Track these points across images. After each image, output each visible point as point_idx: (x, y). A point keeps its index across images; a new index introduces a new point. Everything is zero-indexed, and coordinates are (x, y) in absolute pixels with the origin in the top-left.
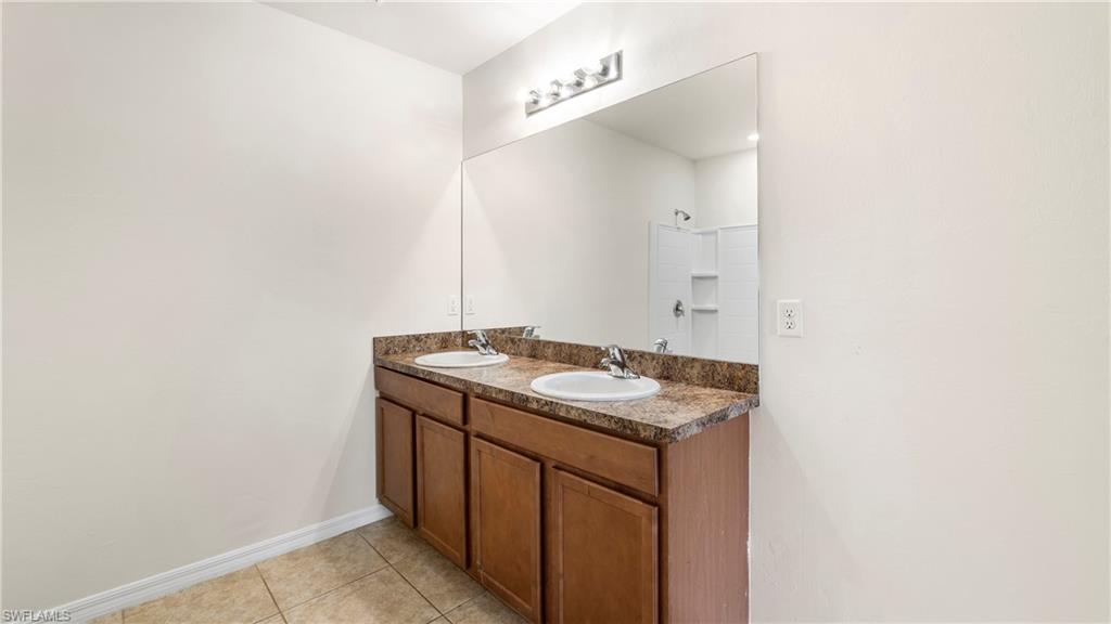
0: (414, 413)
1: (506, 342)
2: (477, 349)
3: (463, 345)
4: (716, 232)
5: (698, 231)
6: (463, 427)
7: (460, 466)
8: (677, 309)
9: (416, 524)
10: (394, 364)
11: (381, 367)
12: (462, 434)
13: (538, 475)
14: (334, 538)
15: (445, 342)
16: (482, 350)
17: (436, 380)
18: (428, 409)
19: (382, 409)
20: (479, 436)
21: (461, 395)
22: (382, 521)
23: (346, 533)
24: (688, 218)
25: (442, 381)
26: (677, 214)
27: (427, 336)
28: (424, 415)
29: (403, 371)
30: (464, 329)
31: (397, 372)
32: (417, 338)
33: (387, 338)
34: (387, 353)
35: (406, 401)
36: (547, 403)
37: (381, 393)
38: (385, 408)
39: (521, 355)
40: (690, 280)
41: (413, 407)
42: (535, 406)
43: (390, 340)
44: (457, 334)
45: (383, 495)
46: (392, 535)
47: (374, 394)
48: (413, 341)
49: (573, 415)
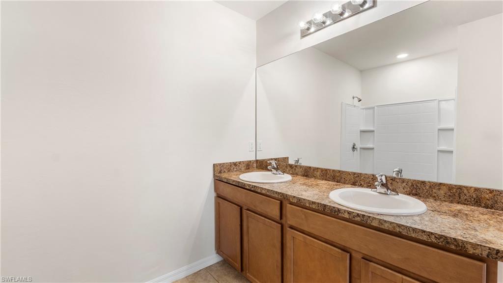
0: (241, 209)
1: (286, 167)
2: (272, 171)
3: (257, 167)
4: (374, 108)
5: (363, 107)
6: (280, 221)
7: (279, 245)
8: (354, 148)
9: (242, 270)
10: (228, 179)
11: (218, 180)
12: (280, 225)
13: (348, 262)
14: (195, 273)
15: (248, 166)
16: (274, 171)
17: (259, 191)
18: (254, 208)
19: (219, 203)
20: (292, 227)
21: (279, 202)
22: (218, 263)
23: (201, 270)
24: (360, 100)
25: (263, 192)
26: (353, 98)
27: (240, 163)
28: (248, 210)
29: (234, 183)
30: (257, 159)
31: (230, 184)
32: (235, 164)
33: (220, 164)
34: (220, 172)
35: (236, 201)
36: (358, 215)
37: (217, 194)
38: (220, 202)
39: (297, 174)
40: (359, 132)
41: (240, 204)
42: (346, 216)
43: (222, 165)
44: (254, 162)
45: (219, 249)
46: (227, 273)
47: (214, 195)
48: (233, 166)
49: (386, 226)
